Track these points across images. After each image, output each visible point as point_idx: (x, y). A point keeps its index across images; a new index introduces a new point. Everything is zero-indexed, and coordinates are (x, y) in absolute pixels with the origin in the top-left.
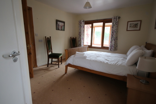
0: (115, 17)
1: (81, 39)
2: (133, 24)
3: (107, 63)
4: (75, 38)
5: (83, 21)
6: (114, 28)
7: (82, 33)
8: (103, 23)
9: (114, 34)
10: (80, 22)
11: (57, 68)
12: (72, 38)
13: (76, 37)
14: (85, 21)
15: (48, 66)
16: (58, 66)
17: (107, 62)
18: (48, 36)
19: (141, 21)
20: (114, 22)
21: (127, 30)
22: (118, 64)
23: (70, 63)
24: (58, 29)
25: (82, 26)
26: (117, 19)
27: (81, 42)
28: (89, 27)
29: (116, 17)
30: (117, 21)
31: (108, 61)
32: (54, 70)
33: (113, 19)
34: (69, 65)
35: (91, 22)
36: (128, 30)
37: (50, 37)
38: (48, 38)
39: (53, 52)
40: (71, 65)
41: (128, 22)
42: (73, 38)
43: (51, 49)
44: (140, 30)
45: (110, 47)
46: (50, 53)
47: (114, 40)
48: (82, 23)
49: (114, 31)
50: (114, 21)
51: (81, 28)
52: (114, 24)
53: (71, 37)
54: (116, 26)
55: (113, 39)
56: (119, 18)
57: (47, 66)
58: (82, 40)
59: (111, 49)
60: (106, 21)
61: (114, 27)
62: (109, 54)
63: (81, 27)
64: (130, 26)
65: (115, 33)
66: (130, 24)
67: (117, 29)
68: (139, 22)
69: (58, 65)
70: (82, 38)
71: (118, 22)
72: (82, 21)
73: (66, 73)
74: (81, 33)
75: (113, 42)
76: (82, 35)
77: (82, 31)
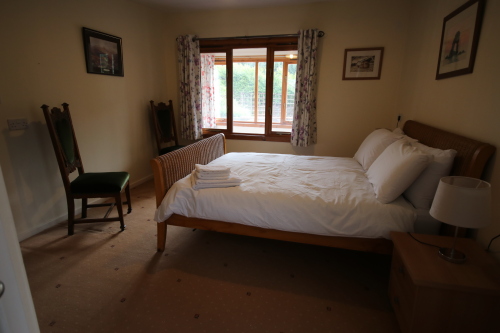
0: (308, 32)
1: (190, 107)
2: (360, 57)
3: (318, 198)
4: (168, 104)
5: (194, 40)
6: (306, 70)
7: (192, 85)
8: (265, 49)
9: (305, 90)
10: (182, 43)
11: (114, 236)
12: (156, 104)
13: (170, 101)
14: (201, 40)
15: (71, 233)
16: (118, 223)
17: (315, 194)
18: (55, 103)
19: (382, 49)
20: (305, 47)
21: (344, 78)
22: (354, 200)
23: (178, 212)
24: (97, 71)
25: (191, 58)
26: (315, 40)
27: (191, 120)
28: (210, 60)
29: (310, 32)
30: (314, 48)
31: (318, 189)
32: (107, 246)
33: (301, 36)
34: (175, 219)
35: (225, 46)
36: (347, 76)
37: (65, 106)
38: (55, 110)
39: (87, 170)
40: (185, 217)
41: (347, 51)
42: (162, 105)
43: (77, 156)
44: (378, 78)
45: (296, 133)
46: (73, 176)
47: (308, 110)
48: (192, 45)
49: (306, 79)
50: (307, 44)
51: (188, 64)
52: (306, 55)
53: (152, 102)
54: (313, 63)
55: (303, 106)
56: (321, 35)
57: (65, 232)
58: (194, 110)
59: (300, 141)
60: (279, 44)
61: (307, 66)
62: (303, 160)
63: (189, 61)
64: (353, 65)
65: (309, 88)
66: (353, 58)
67: (316, 74)
68: (377, 54)
69: (120, 219)
70: (194, 104)
71: (317, 49)
72: (190, 38)
73: (161, 248)
74: (188, 84)
75: (305, 116)
76: (193, 94)
77: (192, 78)
